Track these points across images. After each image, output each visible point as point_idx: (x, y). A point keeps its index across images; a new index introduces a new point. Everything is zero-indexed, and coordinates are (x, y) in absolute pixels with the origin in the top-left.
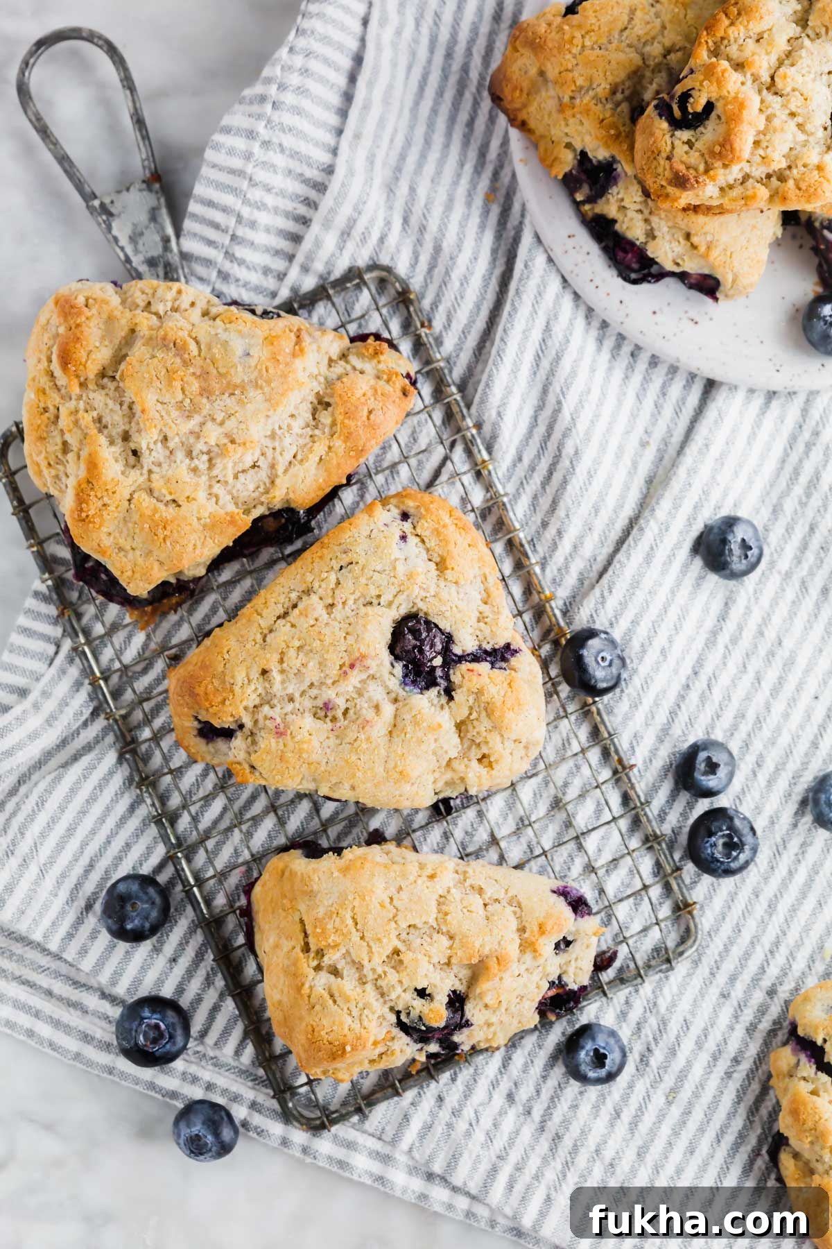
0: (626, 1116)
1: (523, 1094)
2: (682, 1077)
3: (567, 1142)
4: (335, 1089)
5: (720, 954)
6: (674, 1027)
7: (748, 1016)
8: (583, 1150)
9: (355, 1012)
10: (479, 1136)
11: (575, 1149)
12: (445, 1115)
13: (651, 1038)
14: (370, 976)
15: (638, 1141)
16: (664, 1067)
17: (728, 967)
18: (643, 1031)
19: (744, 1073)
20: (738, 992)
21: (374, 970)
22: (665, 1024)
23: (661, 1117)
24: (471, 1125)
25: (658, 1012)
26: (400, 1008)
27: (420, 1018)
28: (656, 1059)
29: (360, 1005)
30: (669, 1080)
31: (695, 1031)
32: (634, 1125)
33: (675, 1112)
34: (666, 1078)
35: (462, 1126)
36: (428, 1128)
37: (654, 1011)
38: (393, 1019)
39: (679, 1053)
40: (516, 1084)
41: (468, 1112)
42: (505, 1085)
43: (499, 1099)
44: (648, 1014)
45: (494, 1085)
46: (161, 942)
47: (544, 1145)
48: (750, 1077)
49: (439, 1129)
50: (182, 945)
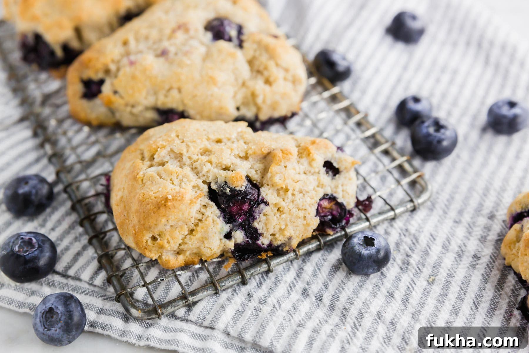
0: (398, 295)
1: (315, 288)
2: (436, 266)
3: (354, 312)
4: (167, 293)
5: (448, 200)
6: (424, 239)
7: (478, 232)
8: (366, 315)
9: (176, 182)
10: (281, 313)
11: (361, 315)
12: (254, 304)
13: (408, 249)
14: (188, 162)
15: (411, 309)
16: (422, 264)
17: (456, 206)
18: (401, 248)
19: (485, 265)
20: (467, 218)
21: (190, 158)
22: (417, 240)
23: (426, 293)
24: (274, 307)
25: (410, 234)
26: (210, 179)
27: (226, 182)
28: (415, 259)
29: (180, 177)
30: (427, 271)
31: (440, 241)
32: (405, 301)
33: (437, 289)
34: (424, 270)
35: (266, 309)
36: (240, 313)
37: (407, 234)
38: (205, 188)
39: (430, 252)
40: (308, 284)
41: (272, 300)
42: (300, 286)
43: (295, 296)
44: (403, 237)
45: (292, 286)
46: (45, 221)
47: (335, 319)
48: (490, 267)
49: (249, 312)
50: (59, 222)
